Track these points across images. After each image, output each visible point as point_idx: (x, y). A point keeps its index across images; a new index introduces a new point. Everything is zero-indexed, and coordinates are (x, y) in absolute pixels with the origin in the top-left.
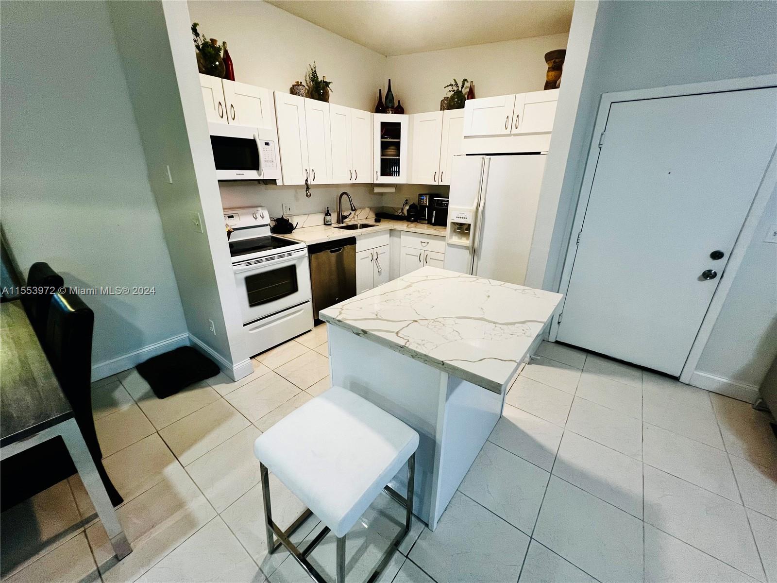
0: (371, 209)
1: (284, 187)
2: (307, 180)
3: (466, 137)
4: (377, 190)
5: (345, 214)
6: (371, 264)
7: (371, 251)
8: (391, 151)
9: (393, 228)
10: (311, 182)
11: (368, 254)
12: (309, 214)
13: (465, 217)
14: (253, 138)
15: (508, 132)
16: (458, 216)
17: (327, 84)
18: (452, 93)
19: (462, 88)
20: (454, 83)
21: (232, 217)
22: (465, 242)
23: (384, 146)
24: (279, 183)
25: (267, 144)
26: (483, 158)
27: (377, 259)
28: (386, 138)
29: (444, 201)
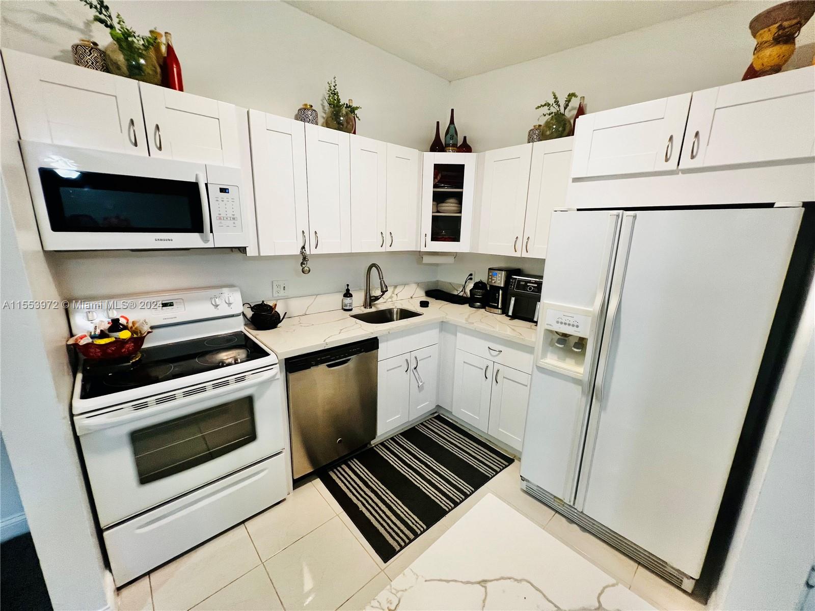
0: (418, 284)
1: (259, 258)
2: (303, 247)
3: (576, 180)
4: (427, 260)
6: (406, 376)
7: (407, 356)
8: (449, 207)
9: (444, 320)
10: (310, 251)
11: (401, 361)
12: (317, 295)
13: (576, 324)
14: (194, 181)
15: (672, 165)
16: (560, 320)
17: (353, 110)
18: (548, 117)
19: (565, 108)
20: (552, 101)
21: (171, 304)
22: (574, 368)
23: (439, 198)
24: (250, 252)
25: (223, 190)
26: (618, 216)
27: (415, 368)
28: (442, 187)
29: (530, 282)
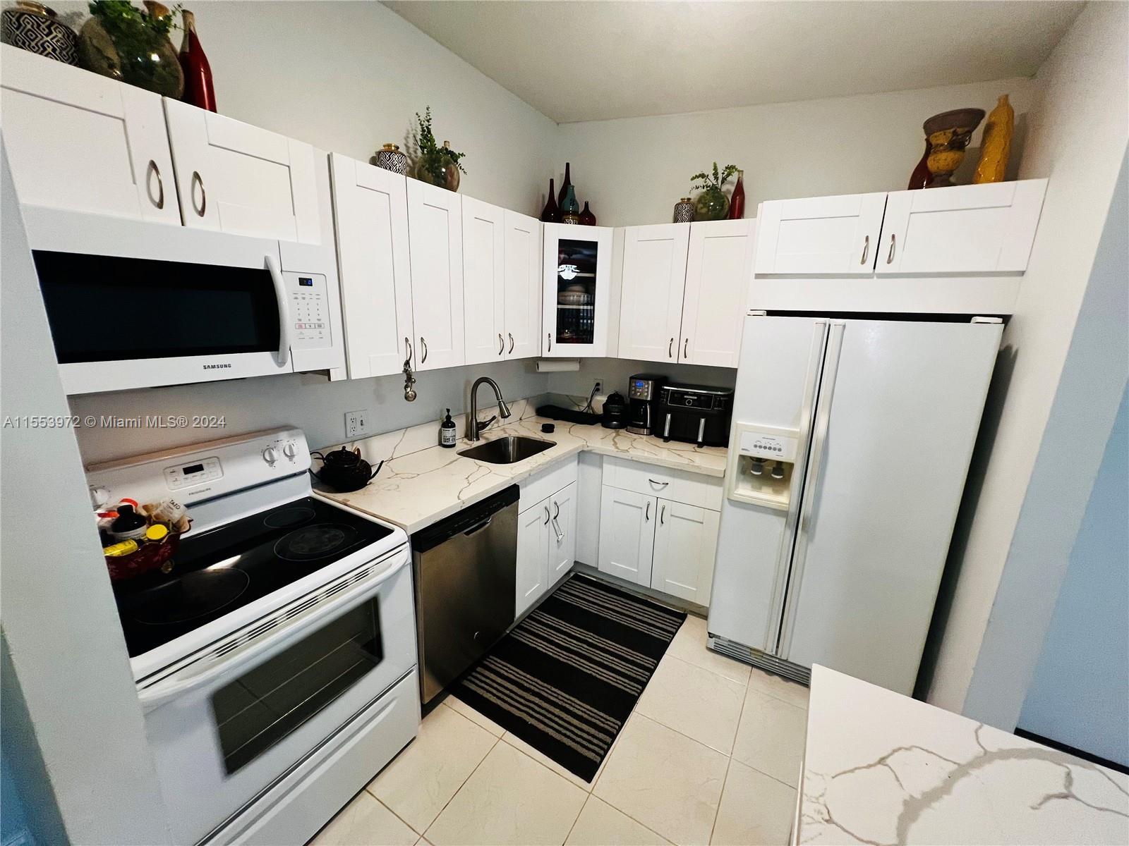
0: (527, 399)
2: (407, 363)
3: (758, 276)
4: (544, 367)
6: (545, 530)
7: (546, 503)
8: (576, 295)
9: (586, 449)
10: (417, 366)
11: (539, 512)
12: (407, 428)
13: (778, 447)
14: (262, 267)
15: (867, 269)
16: (758, 444)
17: (454, 157)
18: (701, 190)
19: (722, 182)
20: (710, 172)
21: (199, 468)
24: (337, 376)
25: (305, 282)
26: (825, 324)
27: (555, 518)
29: (687, 393)
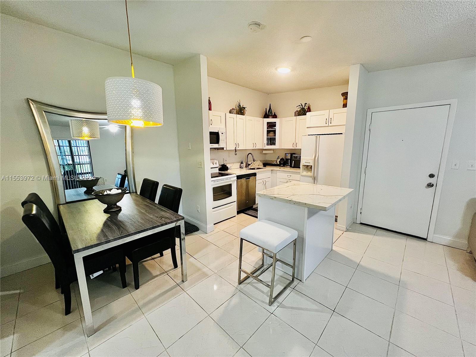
0: (261, 161)
2: (235, 148)
3: (307, 128)
4: (264, 152)
5: (249, 163)
6: (263, 186)
7: (263, 180)
8: (271, 134)
9: (272, 170)
10: (237, 149)
11: (261, 181)
12: (234, 163)
13: (309, 162)
14: (217, 132)
15: (327, 125)
16: (306, 162)
17: (244, 108)
18: (300, 109)
19: (305, 107)
20: (301, 105)
22: (309, 174)
23: (268, 132)
24: (225, 149)
25: (222, 133)
26: (316, 136)
27: (265, 184)
28: (269, 129)
29: (298, 156)
